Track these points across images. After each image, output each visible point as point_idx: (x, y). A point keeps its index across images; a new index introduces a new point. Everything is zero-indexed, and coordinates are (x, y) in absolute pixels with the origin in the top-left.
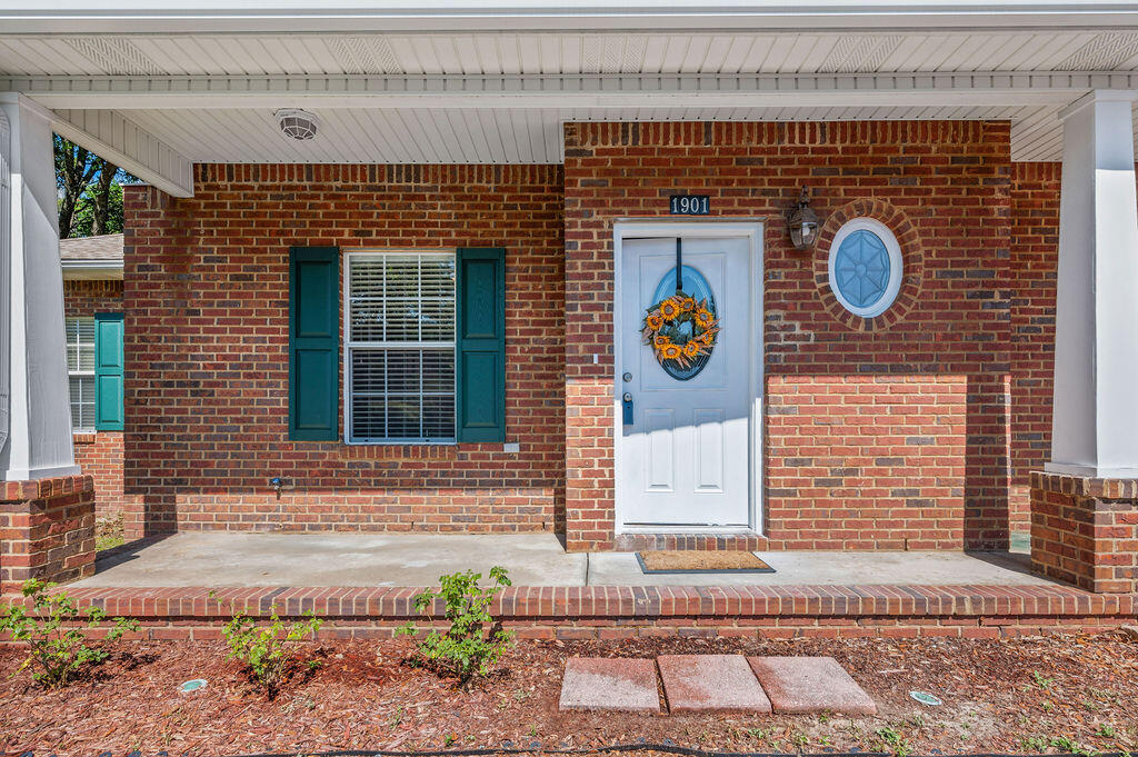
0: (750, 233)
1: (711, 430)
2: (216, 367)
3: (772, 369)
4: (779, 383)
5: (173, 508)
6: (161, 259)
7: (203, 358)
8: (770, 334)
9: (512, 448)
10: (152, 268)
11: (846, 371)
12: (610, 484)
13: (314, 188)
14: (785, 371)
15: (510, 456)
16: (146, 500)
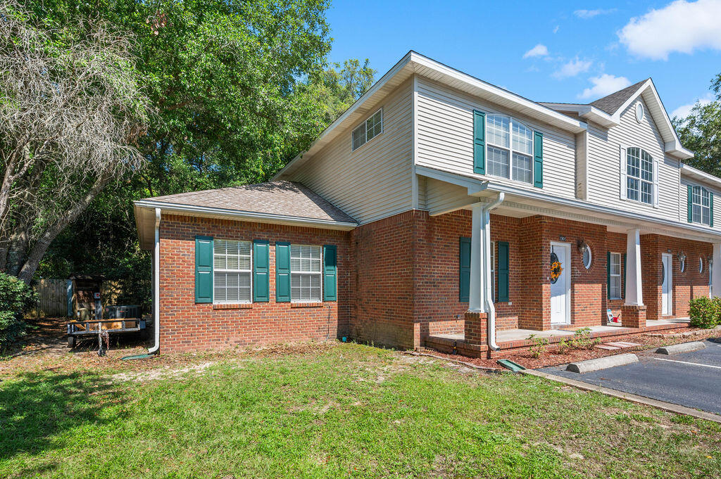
0: (568, 246)
1: (558, 297)
2: (440, 277)
3: (573, 282)
4: (576, 285)
5: (428, 327)
6: (425, 237)
7: (437, 273)
8: (573, 273)
9: (510, 304)
10: (422, 240)
11: (586, 283)
12: (550, 312)
13: (465, 217)
14: (577, 282)
15: (509, 306)
16: (421, 325)
